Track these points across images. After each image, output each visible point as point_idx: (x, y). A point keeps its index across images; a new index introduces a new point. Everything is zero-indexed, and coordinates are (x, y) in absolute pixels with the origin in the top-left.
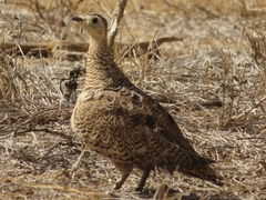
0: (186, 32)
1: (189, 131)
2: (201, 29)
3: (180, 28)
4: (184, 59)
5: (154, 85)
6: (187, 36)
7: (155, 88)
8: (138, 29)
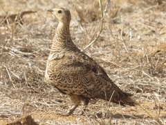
0: (39, 6)
1: (41, 69)
2: (48, 5)
3: (35, 4)
4: (37, 24)
5: (20, 41)
6: (39, 9)
7: (20, 43)
8: (10, 5)
